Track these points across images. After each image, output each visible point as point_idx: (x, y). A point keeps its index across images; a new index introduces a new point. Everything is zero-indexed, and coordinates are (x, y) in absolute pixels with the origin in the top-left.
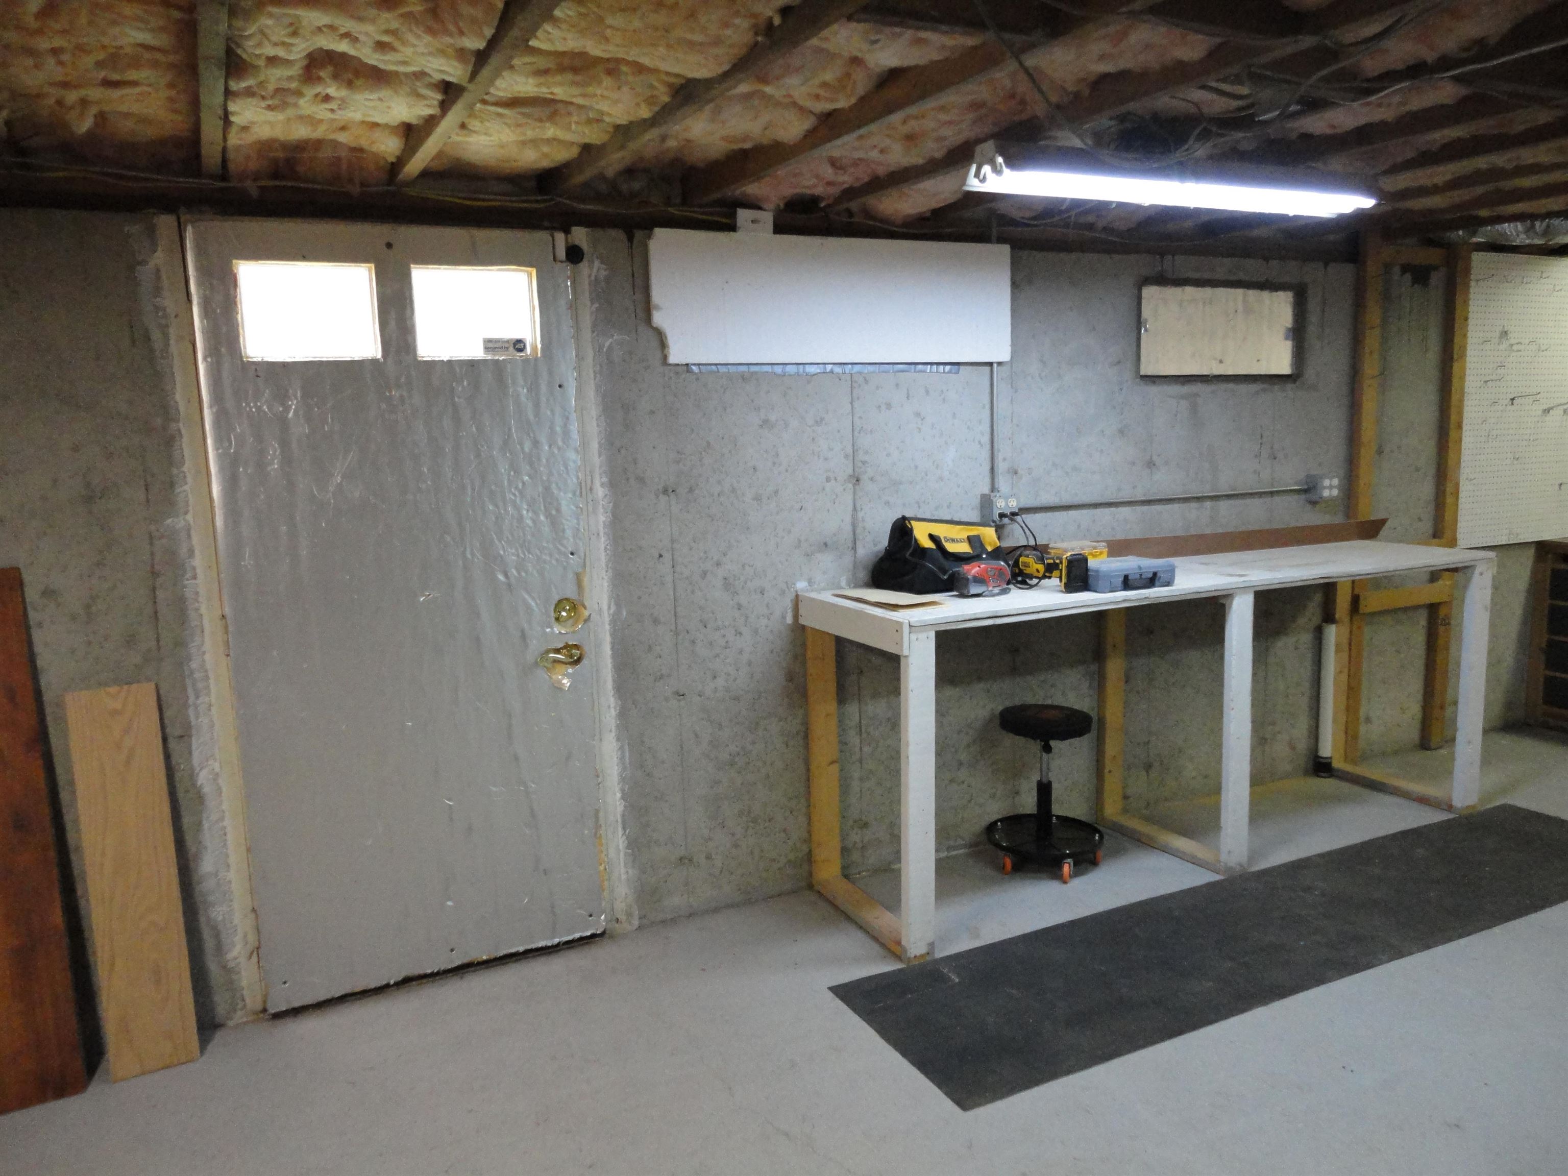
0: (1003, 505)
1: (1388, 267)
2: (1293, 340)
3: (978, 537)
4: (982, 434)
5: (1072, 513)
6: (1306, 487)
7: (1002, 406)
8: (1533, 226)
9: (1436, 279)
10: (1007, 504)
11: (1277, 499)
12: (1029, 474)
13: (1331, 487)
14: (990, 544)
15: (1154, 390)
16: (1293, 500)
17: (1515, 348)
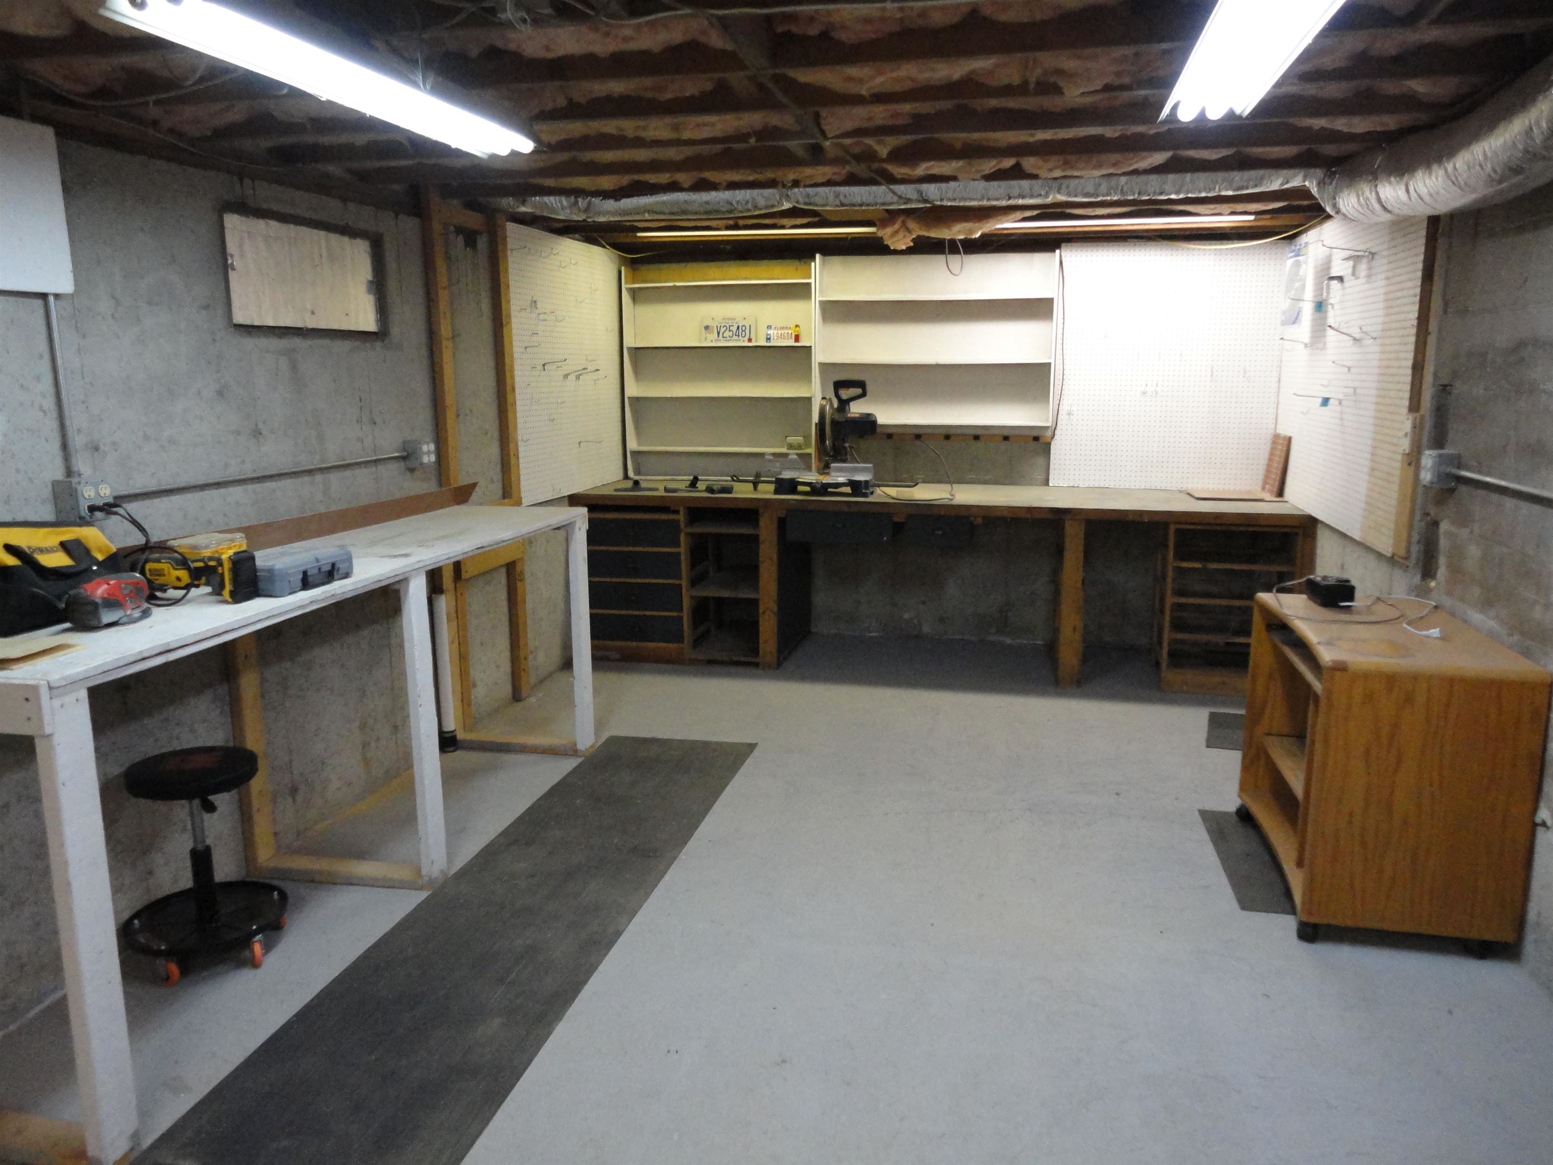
0: (92, 494)
1: (446, 225)
2: (375, 295)
3: (78, 543)
4: (44, 396)
5: (176, 499)
6: (406, 454)
7: (66, 357)
8: (576, 203)
9: (482, 242)
10: (98, 494)
11: (381, 468)
12: (116, 451)
13: (429, 453)
14: (100, 550)
15: (250, 343)
16: (394, 467)
17: (541, 317)
